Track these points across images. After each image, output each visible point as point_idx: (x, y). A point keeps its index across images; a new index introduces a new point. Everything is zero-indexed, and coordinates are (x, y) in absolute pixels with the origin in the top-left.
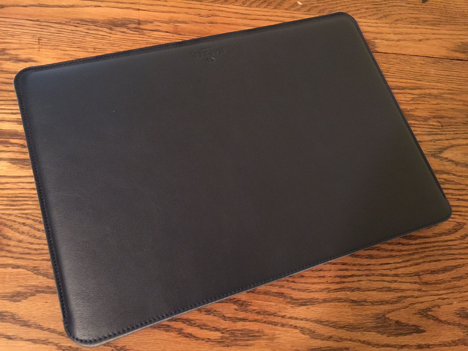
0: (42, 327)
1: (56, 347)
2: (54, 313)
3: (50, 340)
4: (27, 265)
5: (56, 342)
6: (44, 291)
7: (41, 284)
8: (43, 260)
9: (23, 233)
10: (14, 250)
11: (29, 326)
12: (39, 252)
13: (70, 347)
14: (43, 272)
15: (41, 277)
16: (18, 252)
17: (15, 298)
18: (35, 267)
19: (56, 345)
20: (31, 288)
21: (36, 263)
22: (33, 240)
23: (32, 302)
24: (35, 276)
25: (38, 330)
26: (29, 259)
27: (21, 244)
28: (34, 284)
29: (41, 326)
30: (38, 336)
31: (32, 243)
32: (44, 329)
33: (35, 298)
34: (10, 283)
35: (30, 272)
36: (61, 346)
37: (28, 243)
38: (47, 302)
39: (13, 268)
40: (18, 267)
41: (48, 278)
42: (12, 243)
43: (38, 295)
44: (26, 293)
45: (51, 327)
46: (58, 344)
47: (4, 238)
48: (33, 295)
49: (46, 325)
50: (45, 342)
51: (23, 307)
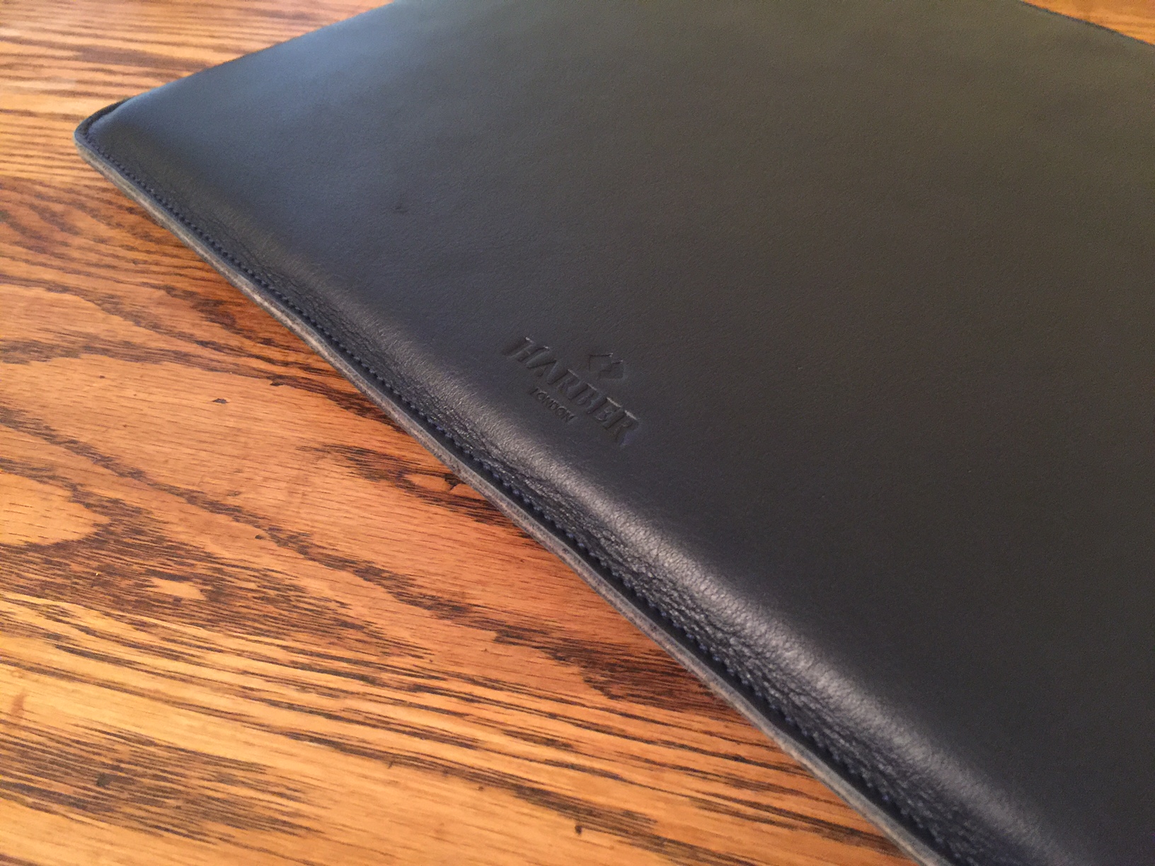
0: (53, 433)
1: (68, 494)
2: (111, 406)
3: (60, 472)
4: (91, 289)
5: (76, 480)
6: (108, 350)
7: (111, 334)
8: (145, 284)
9: (119, 225)
10: (76, 254)
11: (17, 425)
12: (141, 267)
13: (116, 501)
14: (128, 309)
15: (116, 319)
16: (82, 259)
17: (18, 354)
18: (112, 297)
19: (73, 487)
20: (73, 338)
21: (120, 290)
22: (137, 243)
23: (58, 370)
24: (101, 315)
25: (39, 441)
26: (104, 278)
27: (102, 247)
28: (91, 330)
29: (54, 430)
30: (30, 453)
31: (132, 249)
32: (58, 440)
33: (71, 363)
34: (21, 321)
35: (90, 305)
36: (89, 494)
37: (122, 246)
38: (102, 377)
39: (49, 290)
40: (65, 289)
41: (138, 324)
42: (77, 241)
43: (84, 356)
44: (52, 348)
45: (83, 440)
46: (79, 487)
47: (62, 230)
48: (70, 353)
49: (68, 432)
50: (40, 474)
51: (24, 379)
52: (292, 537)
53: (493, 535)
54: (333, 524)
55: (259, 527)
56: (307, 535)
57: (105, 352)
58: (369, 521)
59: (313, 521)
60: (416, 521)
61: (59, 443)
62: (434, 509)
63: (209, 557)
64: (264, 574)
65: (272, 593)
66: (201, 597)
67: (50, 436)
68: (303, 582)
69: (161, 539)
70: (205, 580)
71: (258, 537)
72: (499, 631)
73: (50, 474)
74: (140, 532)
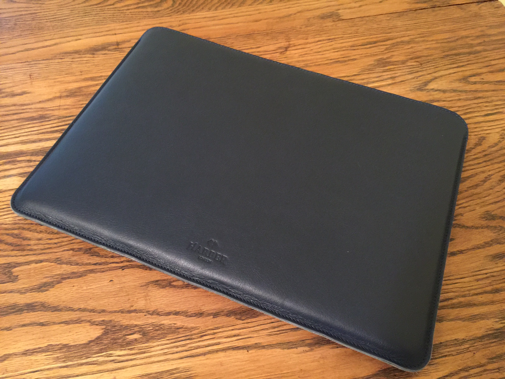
0: (73, 308)
1: (89, 324)
2: (83, 294)
3: (83, 319)
4: (49, 258)
5: (89, 319)
6: (69, 277)
7: (66, 271)
8: (64, 250)
9: (41, 232)
10: (35, 247)
11: (60, 310)
12: (59, 245)
13: (103, 321)
14: (65, 261)
15: (64, 266)
16: (39, 248)
17: (43, 288)
18: (58, 258)
19: (89, 321)
20: (56, 277)
21: (58, 255)
22: (51, 236)
23: (59, 289)
24: (59, 266)
25: (70, 312)
26: (51, 253)
27: (41, 242)
28: (59, 273)
29: (72, 308)
30: (70, 317)
31: (51, 239)
32: (75, 310)
33: (62, 285)
34: (36, 277)
35: (53, 264)
36: (94, 322)
37: (47, 239)
38: (74, 286)
39: (36, 263)
40: (41, 261)
41: (71, 265)
42: (32, 242)
43: (64, 281)
44: (52, 282)
45: (82, 307)
46: (91, 321)
47: (24, 240)
48: (59, 282)
49: (76, 307)
50: (78, 321)
51: (52, 295)
52: (153, 312)
53: (200, 291)
54: (161, 304)
55: (143, 313)
56: (157, 310)
57: (69, 278)
58: (169, 300)
59: (156, 305)
60: (180, 295)
61: (76, 311)
62: (183, 290)
63: (136, 326)
64: (152, 324)
65: (157, 328)
66: (141, 336)
67: (72, 310)
68: (163, 322)
69: (122, 326)
70: (139, 332)
71: (145, 315)
72: (213, 315)
73: (80, 320)
74: (115, 326)
